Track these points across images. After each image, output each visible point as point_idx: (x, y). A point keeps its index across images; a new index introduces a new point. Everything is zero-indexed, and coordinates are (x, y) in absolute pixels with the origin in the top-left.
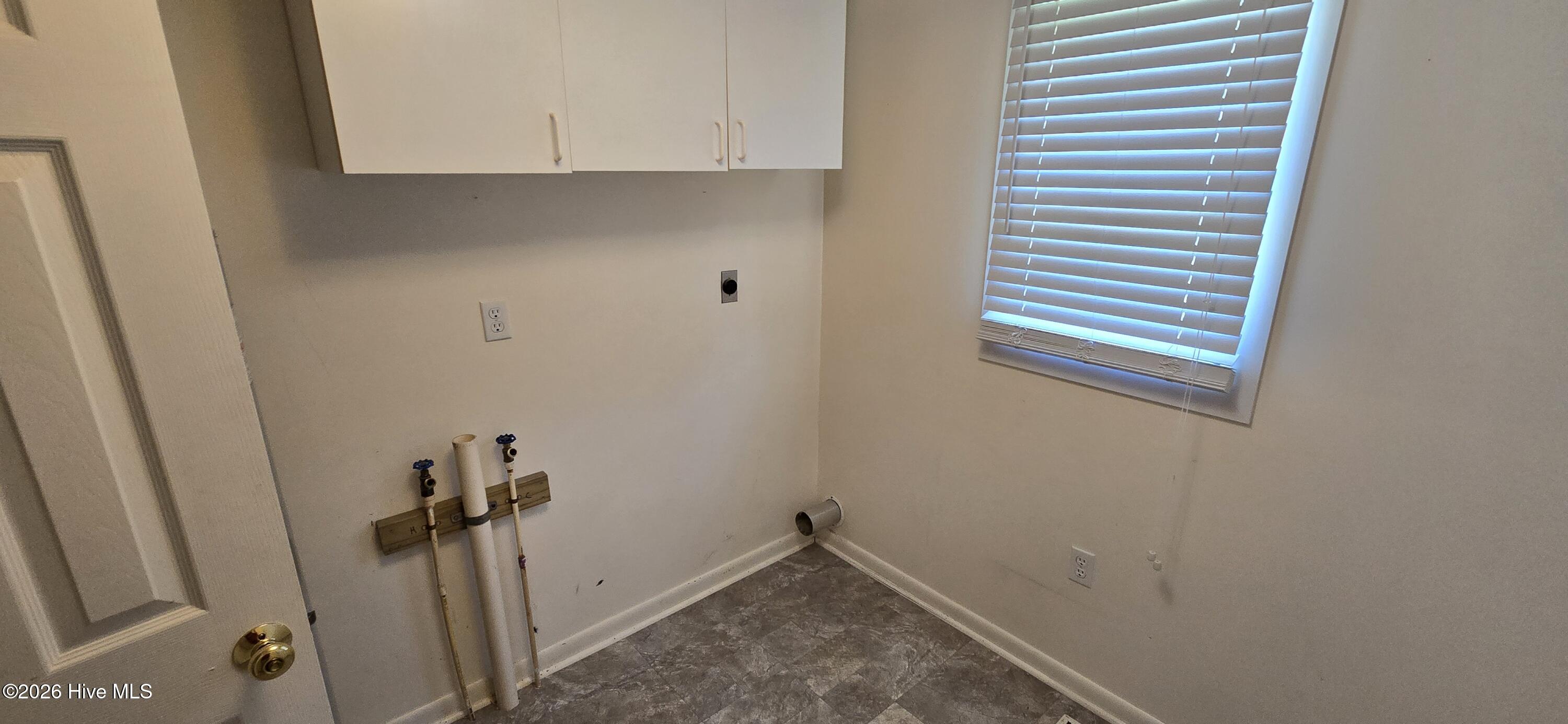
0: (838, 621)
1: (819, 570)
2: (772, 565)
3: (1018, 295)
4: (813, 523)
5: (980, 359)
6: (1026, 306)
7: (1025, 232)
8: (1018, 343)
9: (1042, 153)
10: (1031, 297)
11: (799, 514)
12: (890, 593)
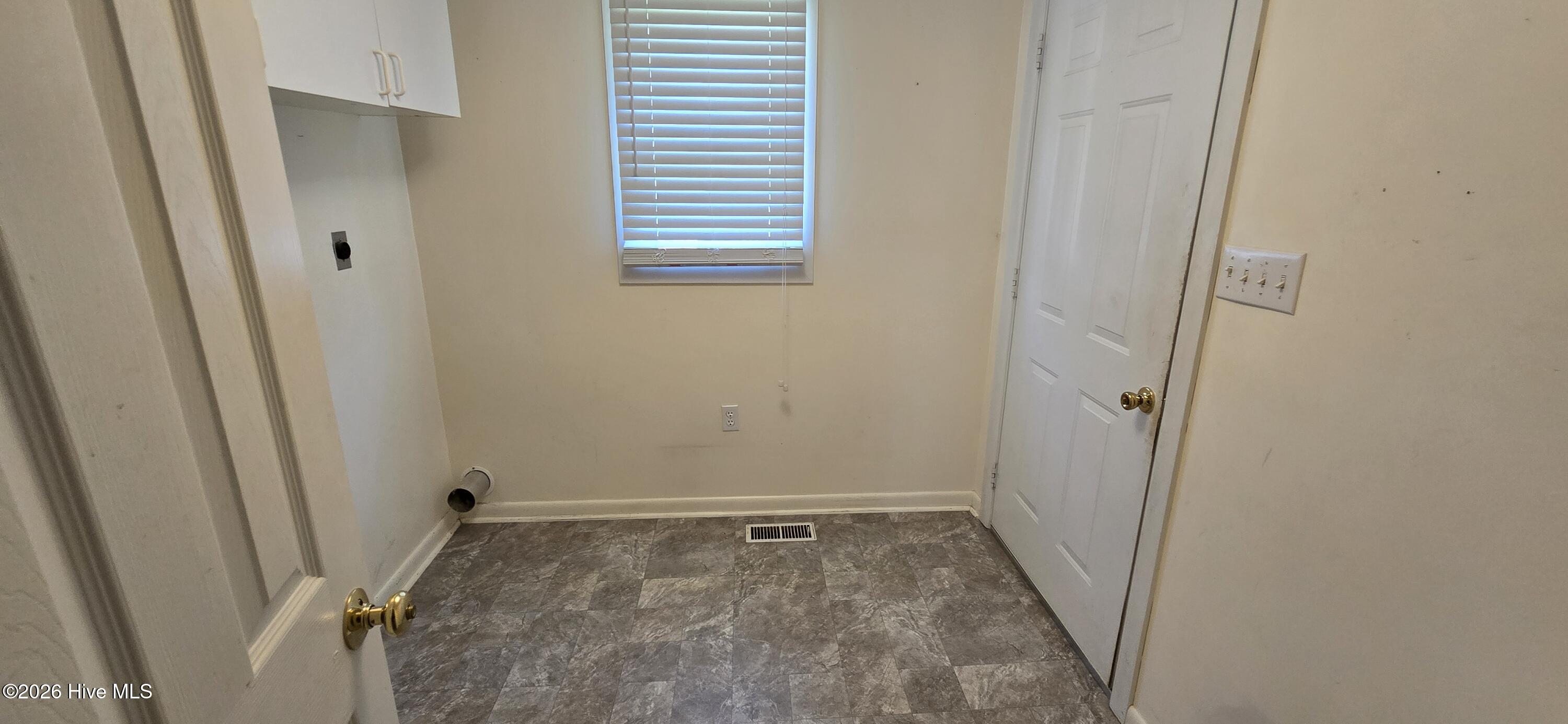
0: (547, 562)
1: (490, 540)
2: (436, 559)
3: (652, 224)
4: (472, 493)
5: (622, 285)
6: (659, 233)
7: (650, 173)
8: (662, 261)
9: (653, 111)
10: (663, 224)
11: (452, 493)
12: (573, 524)
